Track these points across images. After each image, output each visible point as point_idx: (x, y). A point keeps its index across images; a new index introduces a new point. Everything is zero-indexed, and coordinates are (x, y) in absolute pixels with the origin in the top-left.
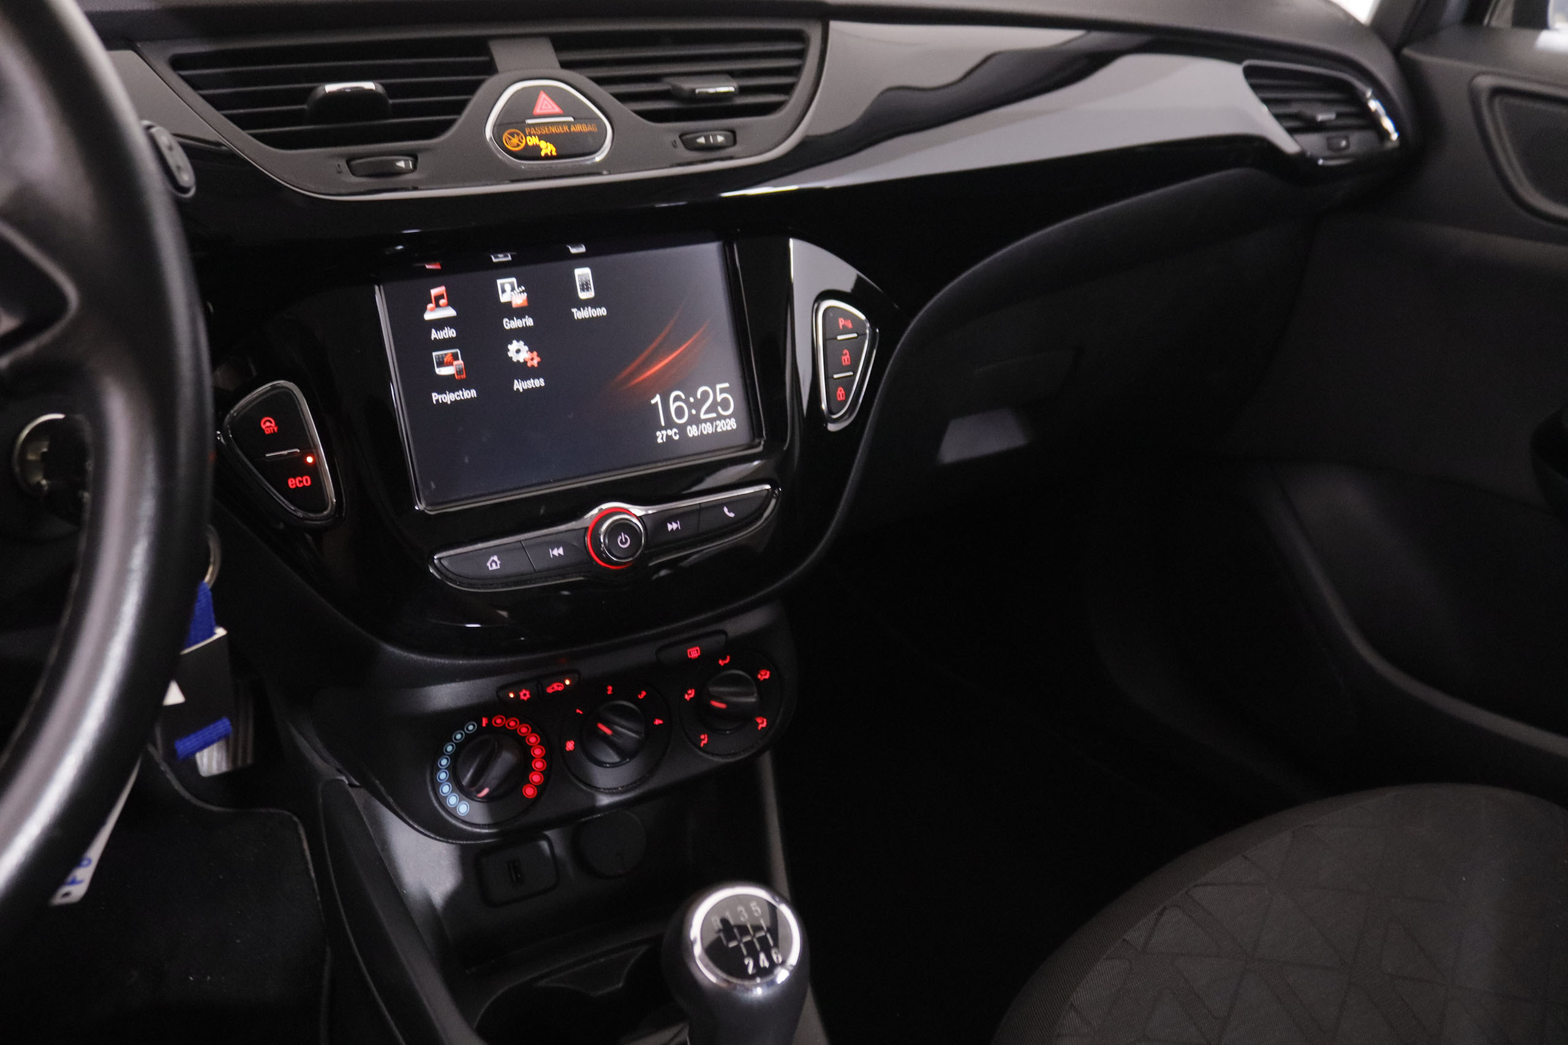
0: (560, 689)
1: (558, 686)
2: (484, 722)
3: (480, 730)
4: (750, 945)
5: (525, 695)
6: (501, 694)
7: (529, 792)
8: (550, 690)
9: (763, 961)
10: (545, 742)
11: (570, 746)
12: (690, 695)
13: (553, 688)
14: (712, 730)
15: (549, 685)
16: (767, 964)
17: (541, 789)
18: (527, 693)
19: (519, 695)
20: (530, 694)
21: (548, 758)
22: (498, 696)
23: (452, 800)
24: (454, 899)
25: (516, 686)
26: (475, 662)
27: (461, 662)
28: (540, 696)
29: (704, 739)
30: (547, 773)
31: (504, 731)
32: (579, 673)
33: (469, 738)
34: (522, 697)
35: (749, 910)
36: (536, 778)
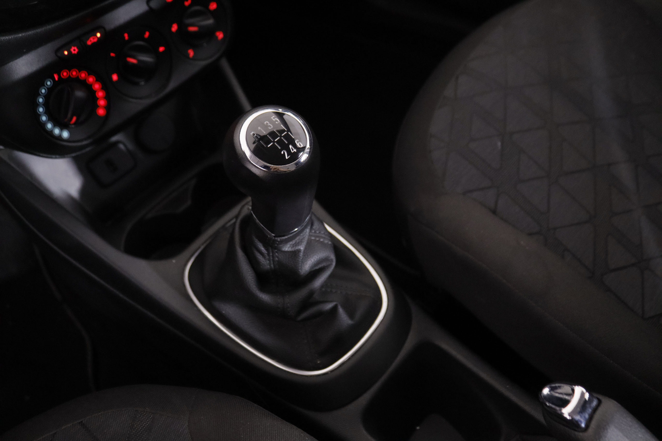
0: (96, 40)
1: (94, 39)
2: (56, 77)
3: (56, 84)
4: (280, 142)
5: (74, 50)
6: (59, 54)
7: (101, 112)
8: (89, 43)
9: (292, 148)
10: (99, 79)
11: (115, 77)
12: (174, 28)
13: (91, 41)
14: (194, 47)
15: (88, 39)
16: (295, 150)
17: (108, 108)
18: (76, 48)
19: (71, 52)
20: (77, 48)
21: (104, 88)
22: (57, 56)
23: (57, 131)
24: (84, 191)
25: (66, 46)
26: (30, 32)
27: (20, 35)
28: (84, 49)
29: (191, 53)
30: (108, 98)
31: (70, 80)
32: (104, 28)
33: (50, 90)
34: (73, 52)
35: (271, 122)
36: (102, 102)
